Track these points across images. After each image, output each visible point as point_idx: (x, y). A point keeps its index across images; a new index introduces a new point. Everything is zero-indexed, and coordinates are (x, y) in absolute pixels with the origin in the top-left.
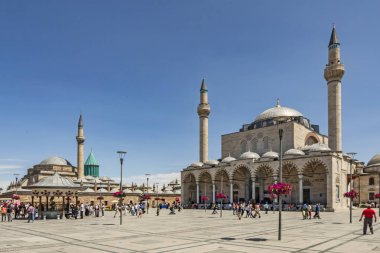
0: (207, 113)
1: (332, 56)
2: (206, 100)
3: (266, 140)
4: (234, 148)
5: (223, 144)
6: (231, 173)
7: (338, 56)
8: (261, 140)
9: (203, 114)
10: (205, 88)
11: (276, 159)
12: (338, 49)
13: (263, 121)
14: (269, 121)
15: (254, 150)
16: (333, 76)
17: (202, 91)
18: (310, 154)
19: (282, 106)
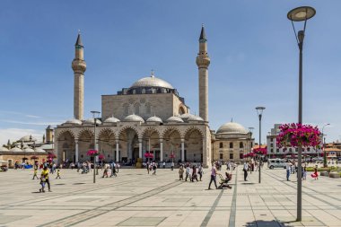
0: (83, 69)
1: (202, 48)
2: (82, 56)
3: (148, 106)
4: (116, 109)
5: (103, 104)
6: (117, 134)
7: (206, 49)
8: (143, 105)
9: (78, 70)
10: (81, 43)
11: (161, 124)
12: (206, 44)
13: (143, 88)
14: (148, 89)
15: (137, 113)
16: (203, 64)
17: (78, 46)
18: (190, 122)
19: (157, 77)
